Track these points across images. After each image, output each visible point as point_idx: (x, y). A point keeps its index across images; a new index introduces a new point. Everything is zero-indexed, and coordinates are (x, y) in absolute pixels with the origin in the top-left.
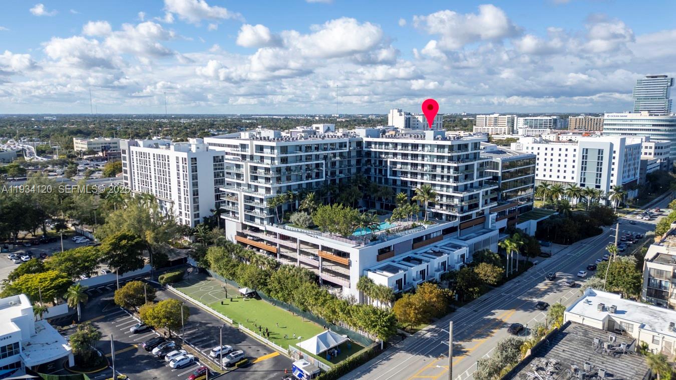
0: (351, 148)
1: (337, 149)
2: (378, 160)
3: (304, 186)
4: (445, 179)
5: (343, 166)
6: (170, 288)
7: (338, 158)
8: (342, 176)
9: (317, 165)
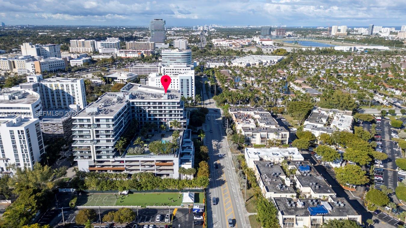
2: (139, 110)
6: (79, 207)
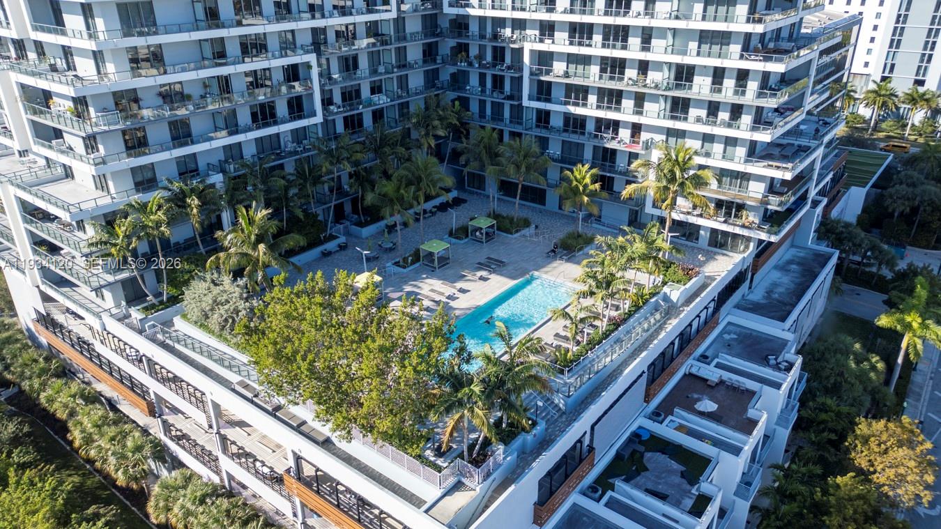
0: (404, 7)
1: (360, 13)
2: (489, 46)
3: (249, 152)
4: (724, 116)
5: (381, 69)
7: (364, 42)
8: (382, 100)
9: (293, 73)
